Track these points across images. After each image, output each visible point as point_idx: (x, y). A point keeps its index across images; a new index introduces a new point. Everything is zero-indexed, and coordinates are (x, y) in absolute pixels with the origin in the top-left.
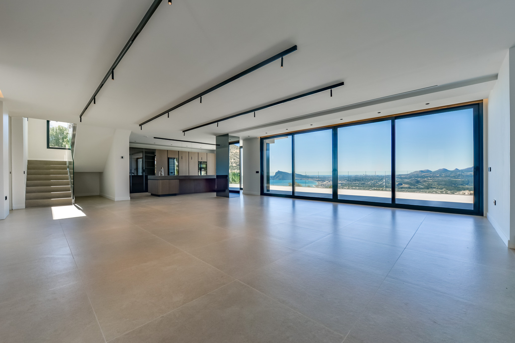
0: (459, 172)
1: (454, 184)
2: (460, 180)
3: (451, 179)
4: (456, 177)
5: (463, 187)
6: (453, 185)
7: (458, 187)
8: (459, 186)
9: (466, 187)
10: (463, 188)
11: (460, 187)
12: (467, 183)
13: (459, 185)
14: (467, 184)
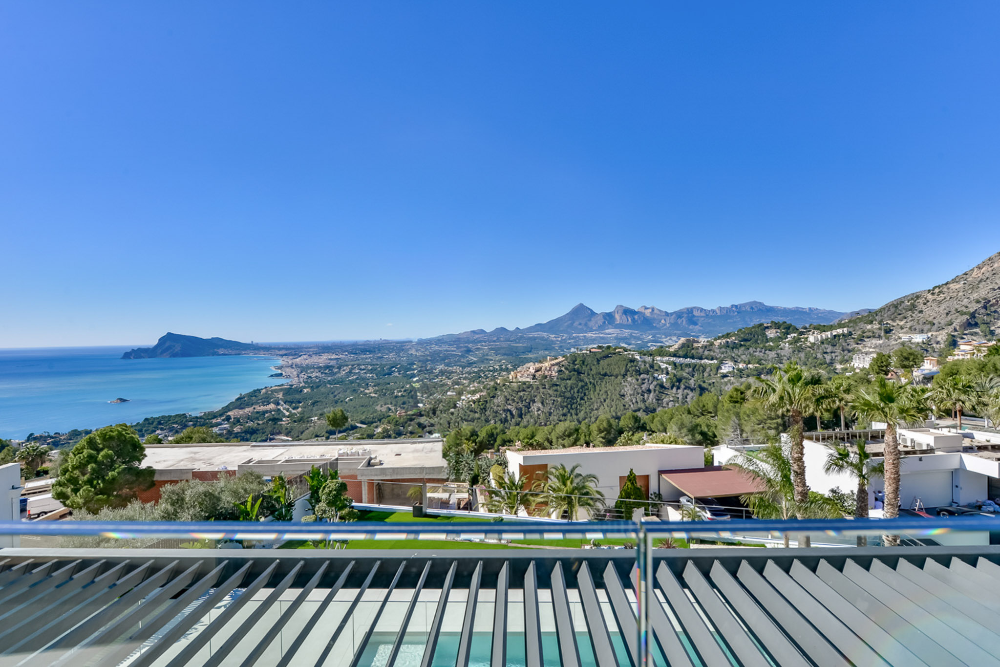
0: (521, 333)
1: (514, 352)
2: (521, 345)
3: (511, 343)
4: (517, 340)
5: (526, 356)
6: (514, 354)
7: (520, 358)
9: (529, 356)
10: (525, 358)
11: (522, 358)
12: (529, 350)
13: (520, 354)
14: (530, 352)
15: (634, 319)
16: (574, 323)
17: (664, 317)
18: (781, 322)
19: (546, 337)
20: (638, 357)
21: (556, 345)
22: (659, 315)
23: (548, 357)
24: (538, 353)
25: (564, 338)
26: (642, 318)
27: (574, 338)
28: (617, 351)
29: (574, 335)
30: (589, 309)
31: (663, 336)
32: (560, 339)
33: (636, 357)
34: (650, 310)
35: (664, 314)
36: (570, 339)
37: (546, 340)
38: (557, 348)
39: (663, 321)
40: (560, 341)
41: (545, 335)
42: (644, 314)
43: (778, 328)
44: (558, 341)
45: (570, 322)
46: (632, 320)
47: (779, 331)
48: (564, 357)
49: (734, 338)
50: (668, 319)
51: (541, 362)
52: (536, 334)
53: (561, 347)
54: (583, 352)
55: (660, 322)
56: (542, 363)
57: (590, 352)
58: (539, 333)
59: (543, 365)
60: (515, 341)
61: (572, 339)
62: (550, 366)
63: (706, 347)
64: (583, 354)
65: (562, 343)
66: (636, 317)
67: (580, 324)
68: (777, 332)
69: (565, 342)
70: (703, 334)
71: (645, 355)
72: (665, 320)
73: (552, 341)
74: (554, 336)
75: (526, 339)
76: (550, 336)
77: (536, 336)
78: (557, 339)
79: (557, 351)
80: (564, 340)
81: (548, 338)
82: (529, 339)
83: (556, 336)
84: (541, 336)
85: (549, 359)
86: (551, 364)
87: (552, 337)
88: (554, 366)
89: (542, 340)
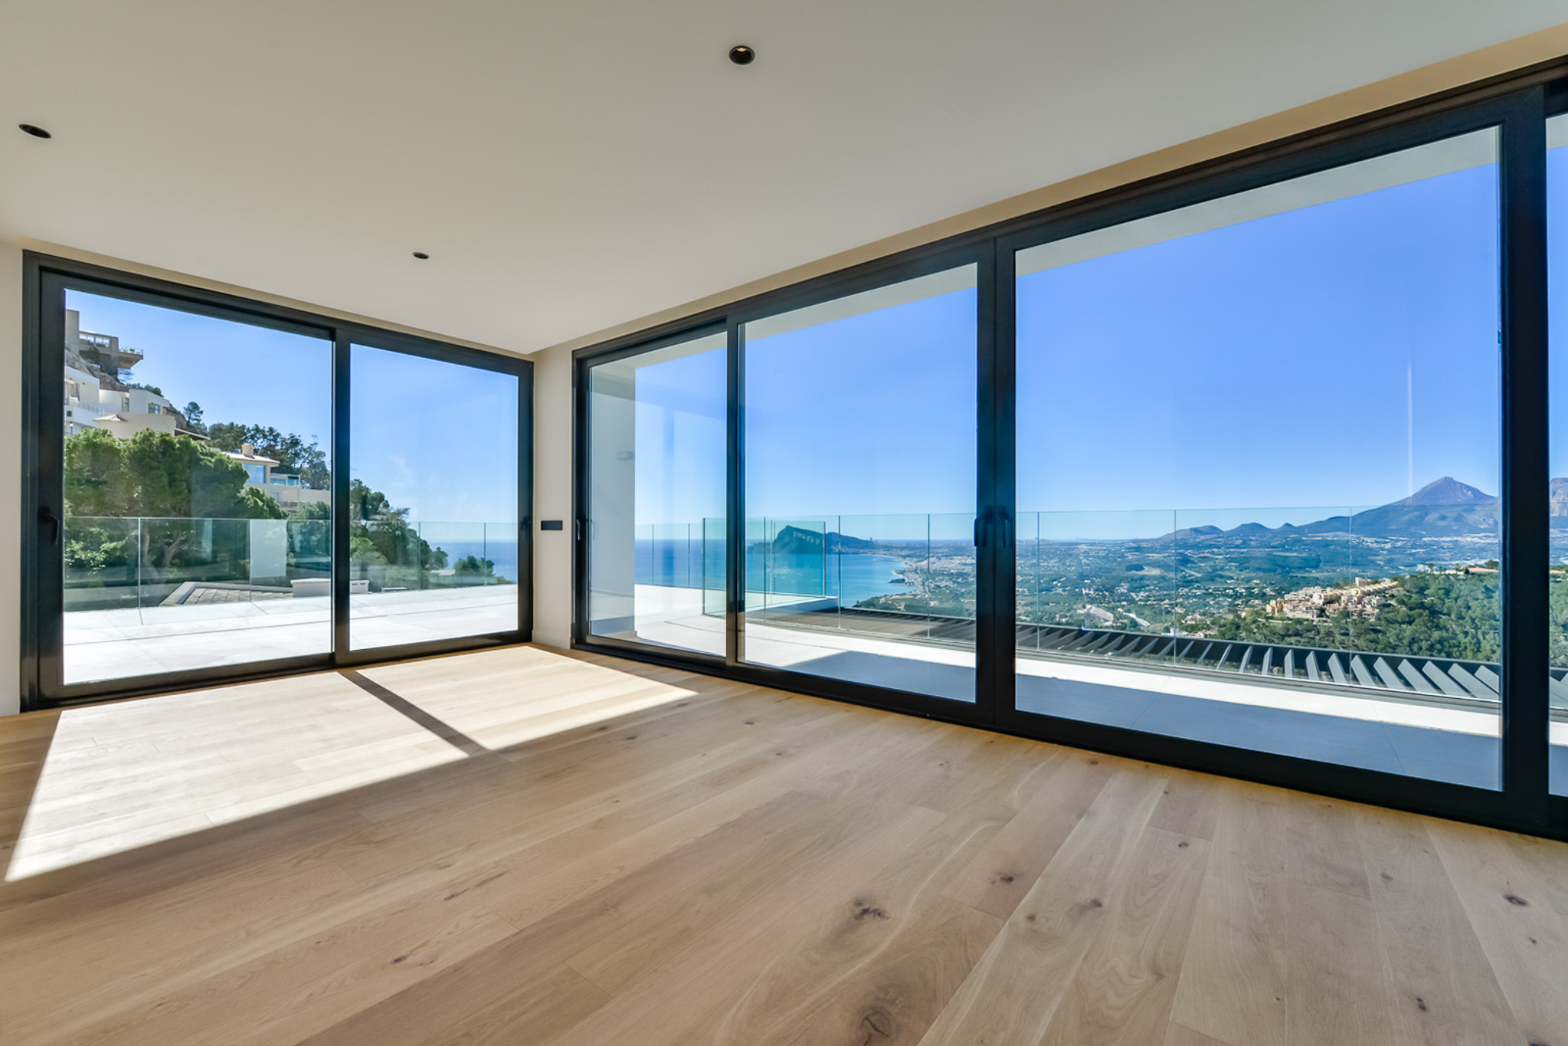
0: (1294, 533)
1: (1280, 566)
2: (1295, 554)
3: (1272, 551)
4: (1286, 547)
5: (1304, 575)
6: (1279, 570)
7: (1292, 577)
8: (1293, 572)
9: (1311, 575)
10: (1304, 578)
11: (1297, 577)
12: (1314, 563)
13: (1293, 570)
14: (1316, 567)
16: (1428, 515)
19: (1355, 541)
21: (1380, 558)
23: (1357, 579)
24: (1334, 571)
25: (1399, 544)
27: (1425, 545)
29: (1425, 539)
30: (1469, 488)
32: (1388, 546)
36: (1414, 546)
37: (1354, 547)
38: (1382, 563)
40: (1388, 550)
41: (1352, 537)
44: (1383, 549)
45: (1418, 513)
48: (1395, 580)
51: (1337, 586)
52: (1330, 536)
53: (1391, 561)
54: (1447, 572)
56: (1342, 588)
57: (1467, 572)
58: (1338, 533)
59: (1344, 592)
60: (1282, 546)
61: (1421, 547)
62: (1360, 594)
64: (1447, 576)
65: (1394, 553)
67: (1443, 518)
69: (1402, 553)
73: (1371, 550)
74: (1373, 540)
75: (1307, 545)
76: (1366, 539)
77: (1330, 539)
78: (1382, 545)
79: (1379, 568)
80: (1398, 547)
81: (1359, 543)
82: (1315, 544)
83: (1379, 540)
84: (1341, 539)
85: (1360, 582)
86: (1362, 592)
87: (1370, 542)
88: (1369, 595)
89: (1344, 548)
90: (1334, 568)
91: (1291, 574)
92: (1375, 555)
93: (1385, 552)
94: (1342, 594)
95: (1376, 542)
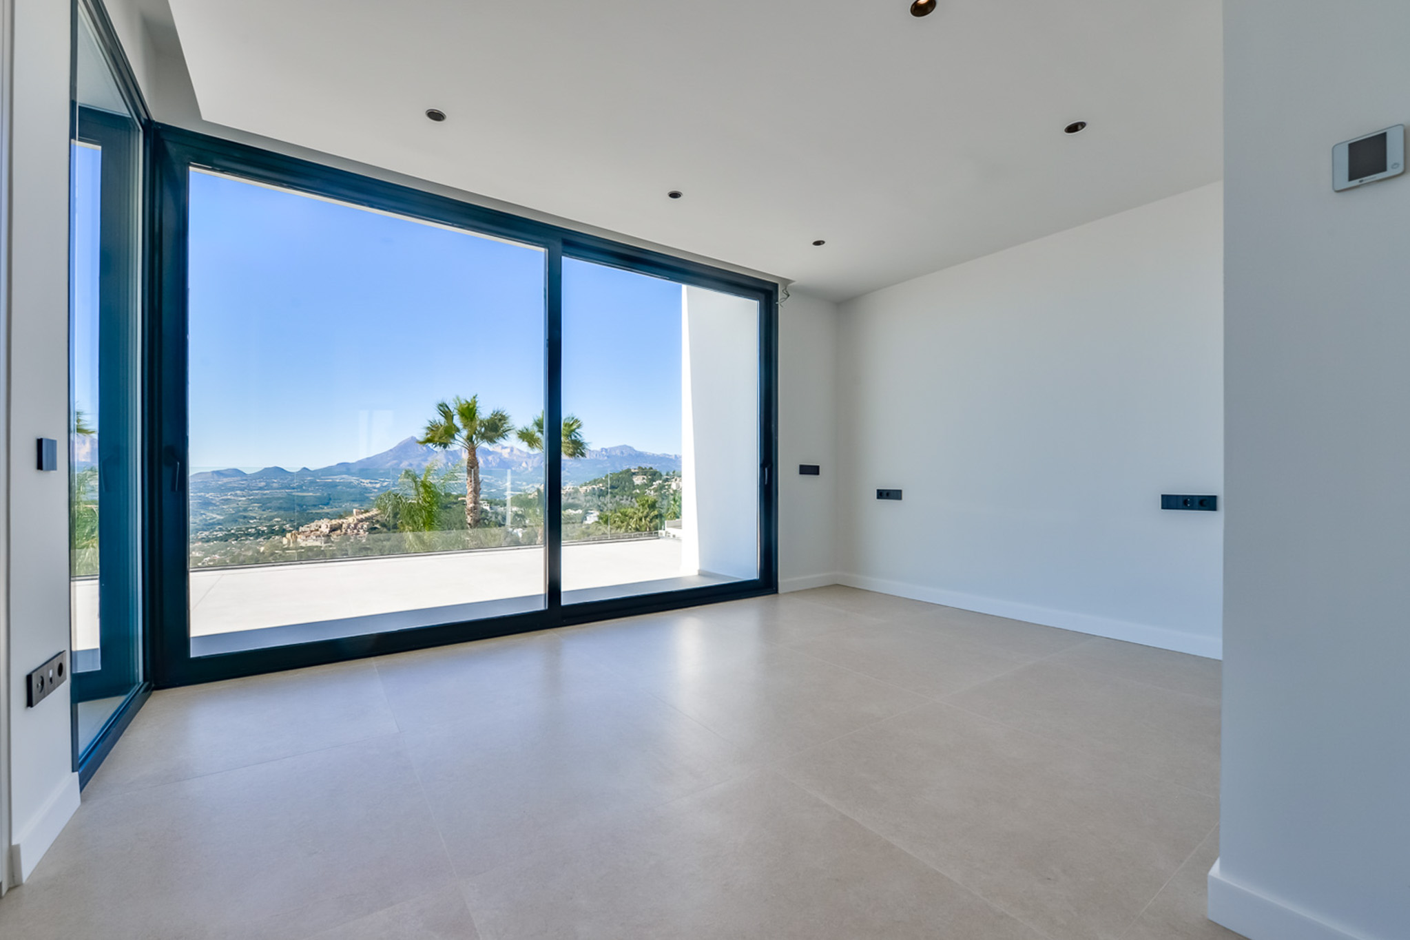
15: (487, 460)
16: (401, 463)
17: (525, 460)
18: (648, 468)
19: (356, 483)
20: (488, 508)
21: (372, 495)
22: (519, 456)
23: (354, 511)
24: (341, 507)
25: (385, 484)
26: (498, 460)
27: (400, 484)
28: (459, 499)
31: (524, 483)
32: (378, 486)
33: (485, 507)
34: (508, 450)
35: (525, 455)
36: (394, 485)
37: (355, 487)
38: (373, 498)
39: (524, 465)
40: (378, 489)
41: (354, 480)
42: (501, 454)
43: (645, 475)
44: (375, 488)
45: (395, 461)
46: (484, 461)
47: (645, 477)
48: (380, 509)
49: (601, 485)
50: (530, 462)
51: (341, 517)
52: (338, 479)
55: (521, 465)
56: (344, 519)
58: (344, 476)
59: (344, 521)
60: (300, 487)
61: (397, 485)
62: (356, 521)
63: (570, 494)
66: (490, 458)
67: (411, 466)
68: (644, 479)
70: (570, 481)
71: (496, 505)
72: (526, 463)
73: (366, 488)
74: (368, 481)
75: (321, 486)
76: (363, 481)
77: (338, 481)
78: (374, 485)
79: (371, 502)
80: (385, 487)
81: (359, 484)
82: (326, 485)
83: (372, 481)
84: (346, 481)
85: (356, 512)
86: (357, 519)
87: (366, 483)
88: (362, 522)
89: (348, 488)
90: (340, 504)
91: (308, 511)
92: (369, 493)
93: (376, 490)
94: (343, 523)
95: (370, 483)
